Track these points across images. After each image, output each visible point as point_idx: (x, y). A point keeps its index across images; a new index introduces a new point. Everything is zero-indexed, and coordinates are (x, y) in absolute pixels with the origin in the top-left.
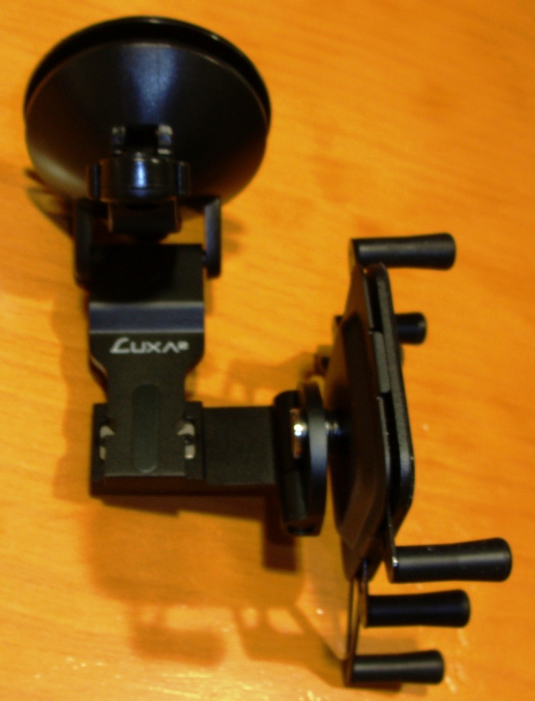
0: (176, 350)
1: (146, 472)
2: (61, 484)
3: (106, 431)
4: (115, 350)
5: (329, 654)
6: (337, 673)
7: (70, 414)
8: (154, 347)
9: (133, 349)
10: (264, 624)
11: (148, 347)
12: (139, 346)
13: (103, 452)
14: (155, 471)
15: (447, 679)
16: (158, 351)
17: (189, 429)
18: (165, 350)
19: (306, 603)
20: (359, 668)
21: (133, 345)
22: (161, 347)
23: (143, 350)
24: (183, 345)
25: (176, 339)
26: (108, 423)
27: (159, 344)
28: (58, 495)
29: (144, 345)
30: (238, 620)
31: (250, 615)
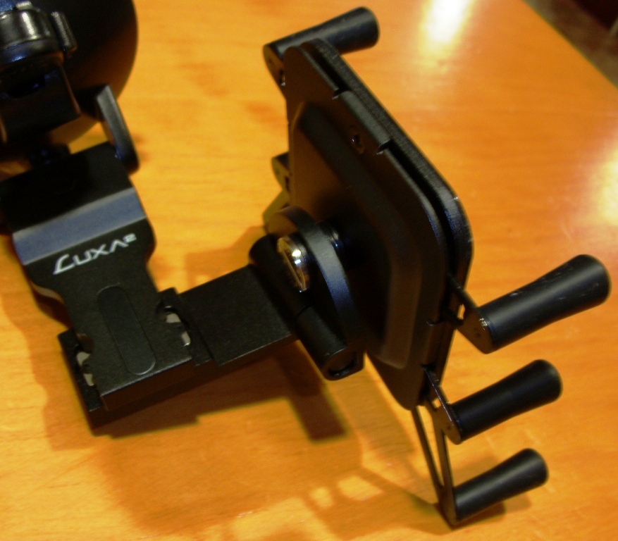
0: (124, 245)
1: (145, 374)
2: (56, 433)
3: (82, 357)
4: (59, 270)
5: (420, 503)
6: (437, 519)
7: (37, 359)
8: (100, 251)
9: (78, 261)
10: (340, 499)
11: (93, 254)
12: (82, 257)
13: (88, 378)
14: (156, 368)
15: (552, 473)
16: (105, 253)
17: (173, 318)
18: (113, 249)
19: (370, 460)
20: (462, 500)
21: (76, 258)
22: (107, 249)
23: (89, 259)
24: (130, 238)
25: (120, 234)
26: (81, 348)
27: (103, 247)
28: (56, 447)
29: (88, 254)
30: (312, 505)
31: (322, 495)
